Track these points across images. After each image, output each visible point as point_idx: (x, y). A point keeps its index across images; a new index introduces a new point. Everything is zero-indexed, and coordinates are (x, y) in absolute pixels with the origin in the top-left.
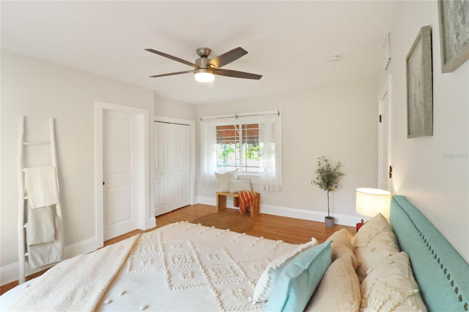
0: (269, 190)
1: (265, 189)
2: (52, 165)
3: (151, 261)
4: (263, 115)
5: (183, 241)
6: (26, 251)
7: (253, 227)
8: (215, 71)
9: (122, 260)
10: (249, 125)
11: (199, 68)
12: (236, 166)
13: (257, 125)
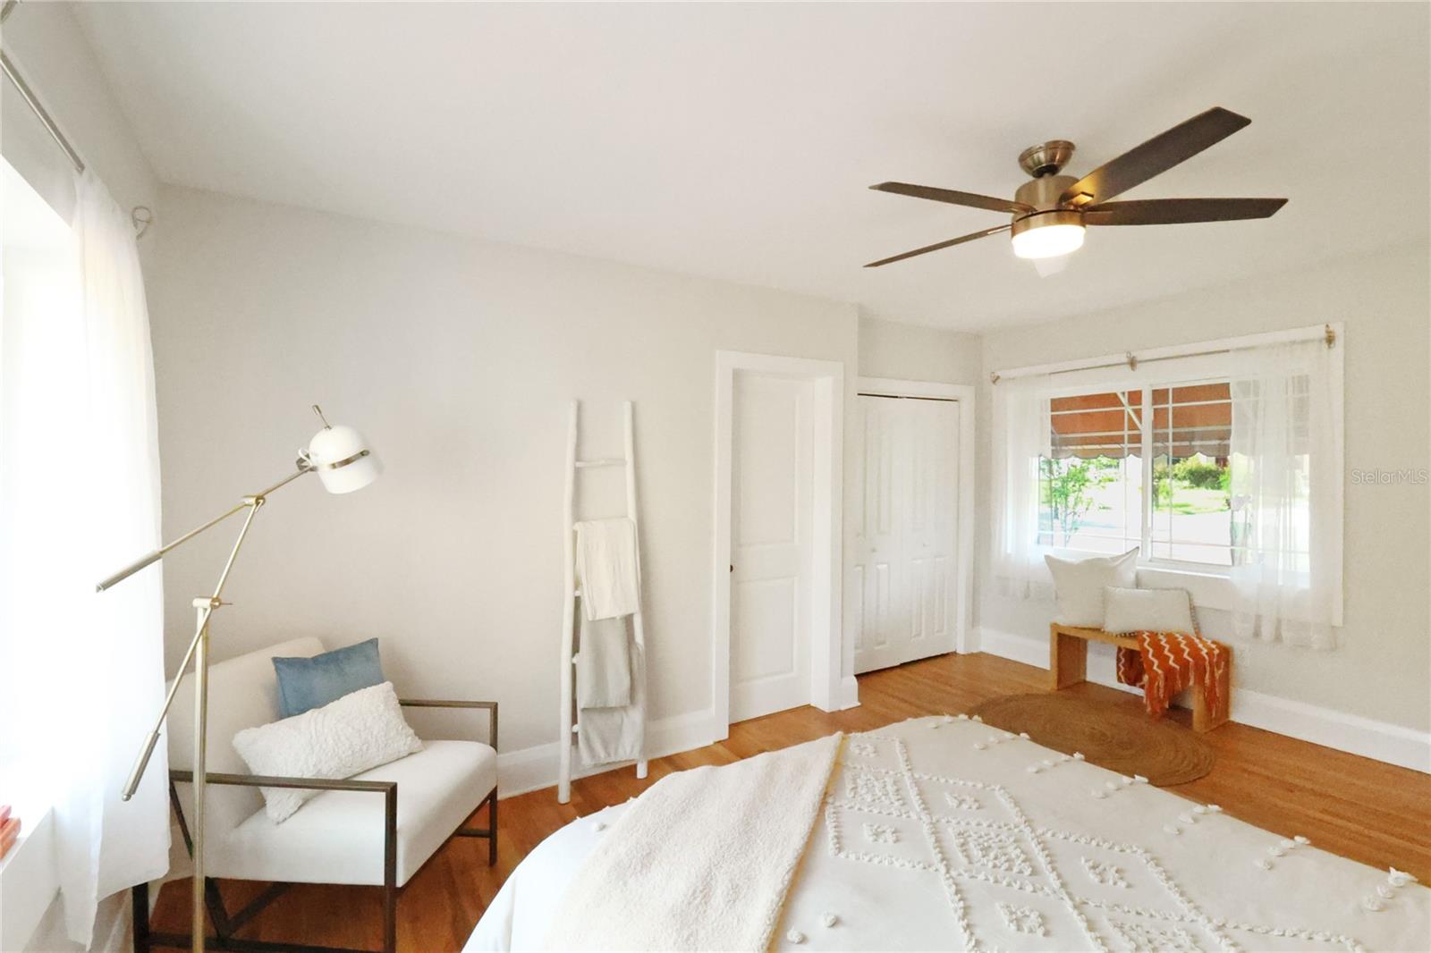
0: (1278, 638)
1: (1257, 634)
2: (626, 516)
3: (893, 833)
4: (1252, 348)
5: (980, 785)
6: (574, 721)
7: (1208, 774)
8: (1089, 215)
9: (811, 811)
10: (1181, 389)
11: (1030, 213)
12: (1126, 539)
13: (1226, 386)
